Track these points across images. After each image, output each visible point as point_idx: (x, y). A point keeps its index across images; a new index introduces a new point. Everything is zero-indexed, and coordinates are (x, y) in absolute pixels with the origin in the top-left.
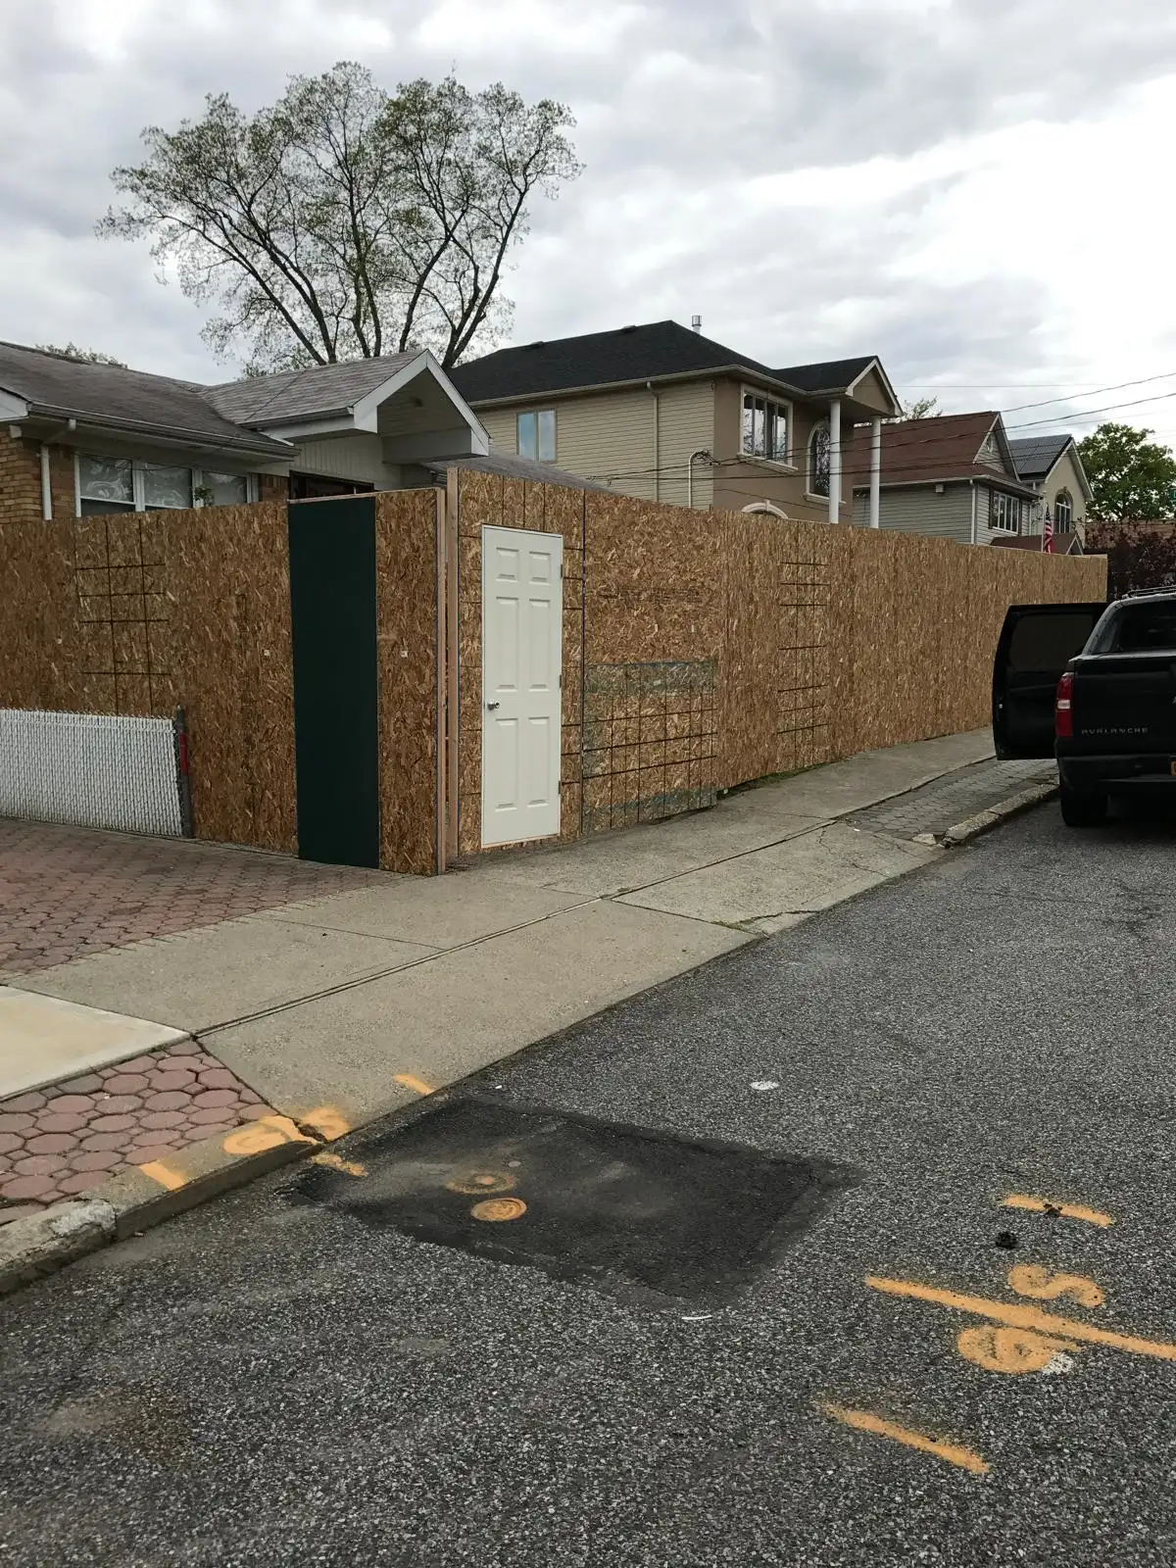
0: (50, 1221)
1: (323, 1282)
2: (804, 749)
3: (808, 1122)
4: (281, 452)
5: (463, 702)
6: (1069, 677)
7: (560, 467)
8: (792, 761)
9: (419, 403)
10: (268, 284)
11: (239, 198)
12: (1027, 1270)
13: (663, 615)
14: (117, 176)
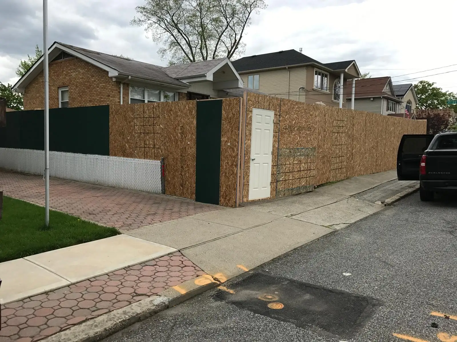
0: (152, 301)
1: (230, 323)
2: (339, 175)
3: (363, 286)
4: (185, 86)
5: (245, 158)
6: (425, 156)
7: (261, 91)
8: (335, 178)
9: (224, 72)
10: (176, 38)
11: (170, 15)
12: (443, 334)
13: (301, 135)
14: (137, 8)
